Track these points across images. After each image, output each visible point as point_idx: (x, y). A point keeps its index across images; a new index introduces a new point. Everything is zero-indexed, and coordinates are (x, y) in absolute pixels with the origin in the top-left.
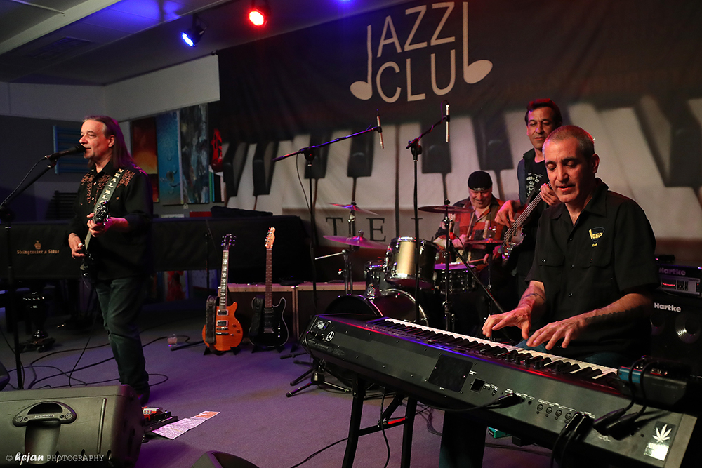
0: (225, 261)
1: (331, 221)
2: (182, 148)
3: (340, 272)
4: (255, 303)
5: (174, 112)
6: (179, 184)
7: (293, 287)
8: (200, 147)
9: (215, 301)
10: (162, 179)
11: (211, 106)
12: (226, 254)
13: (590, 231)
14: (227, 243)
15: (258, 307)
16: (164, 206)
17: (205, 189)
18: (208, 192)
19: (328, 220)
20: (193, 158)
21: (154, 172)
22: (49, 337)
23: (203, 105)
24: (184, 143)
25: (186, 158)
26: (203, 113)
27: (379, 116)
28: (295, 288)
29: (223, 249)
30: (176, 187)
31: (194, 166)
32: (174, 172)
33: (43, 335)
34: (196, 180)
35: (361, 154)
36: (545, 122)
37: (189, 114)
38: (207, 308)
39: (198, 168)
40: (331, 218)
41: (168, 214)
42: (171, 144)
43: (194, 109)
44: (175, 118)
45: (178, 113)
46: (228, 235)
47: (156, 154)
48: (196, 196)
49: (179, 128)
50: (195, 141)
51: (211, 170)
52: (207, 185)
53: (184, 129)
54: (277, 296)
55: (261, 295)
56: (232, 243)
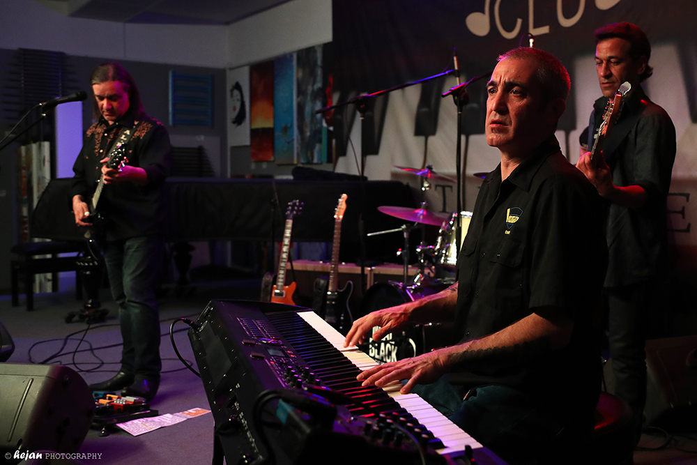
0: (288, 233)
1: (440, 189)
2: (298, 96)
3: (399, 253)
4: (318, 284)
5: (291, 55)
6: (293, 140)
7: (369, 269)
8: (315, 96)
9: (271, 280)
10: (277, 134)
11: (326, 46)
12: (289, 223)
13: (509, 210)
14: (292, 211)
15: (320, 289)
16: (279, 165)
17: (318, 147)
18: (320, 150)
19: (438, 188)
20: (308, 109)
21: (269, 124)
22: (102, 308)
23: (319, 46)
24: (301, 92)
25: (301, 108)
26: (319, 55)
27: (456, 56)
28: (371, 270)
29: (286, 217)
30: (290, 143)
31: (308, 119)
32: (289, 125)
33: (96, 305)
34: (310, 136)
35: (475, 105)
36: (612, 60)
37: (305, 56)
38: (263, 286)
39: (312, 121)
40: (440, 186)
41: (283, 174)
42: (288, 92)
43: (310, 51)
44: (292, 61)
45: (295, 56)
46: (294, 201)
47: (273, 104)
48: (309, 154)
49: (296, 73)
50: (310, 88)
51: (325, 125)
52: (320, 142)
53: (301, 74)
54: (342, 278)
55: (325, 275)
56: (297, 211)
